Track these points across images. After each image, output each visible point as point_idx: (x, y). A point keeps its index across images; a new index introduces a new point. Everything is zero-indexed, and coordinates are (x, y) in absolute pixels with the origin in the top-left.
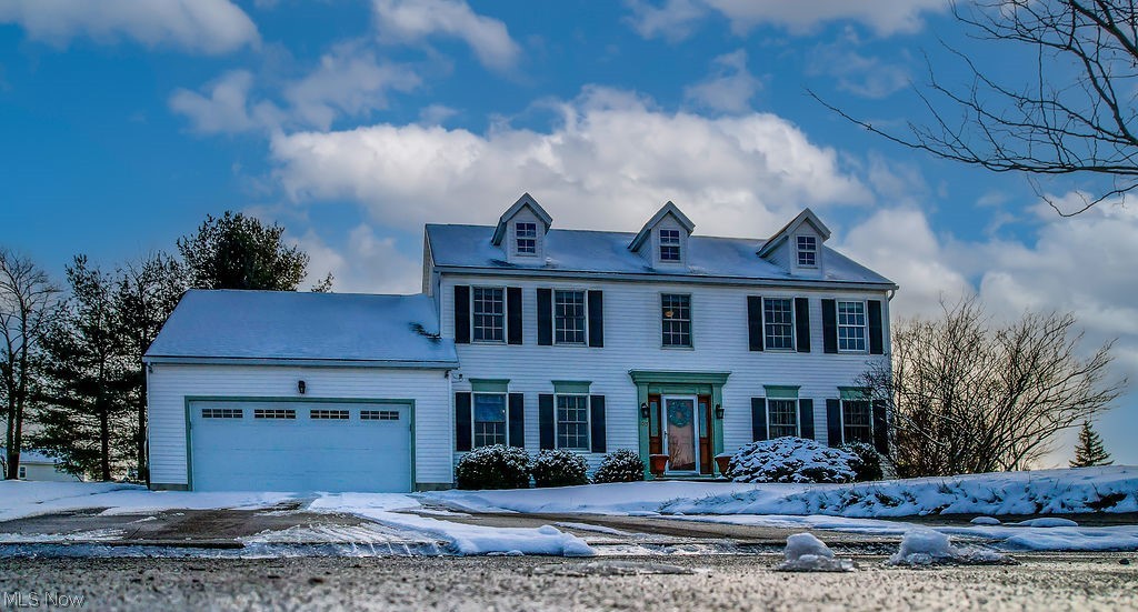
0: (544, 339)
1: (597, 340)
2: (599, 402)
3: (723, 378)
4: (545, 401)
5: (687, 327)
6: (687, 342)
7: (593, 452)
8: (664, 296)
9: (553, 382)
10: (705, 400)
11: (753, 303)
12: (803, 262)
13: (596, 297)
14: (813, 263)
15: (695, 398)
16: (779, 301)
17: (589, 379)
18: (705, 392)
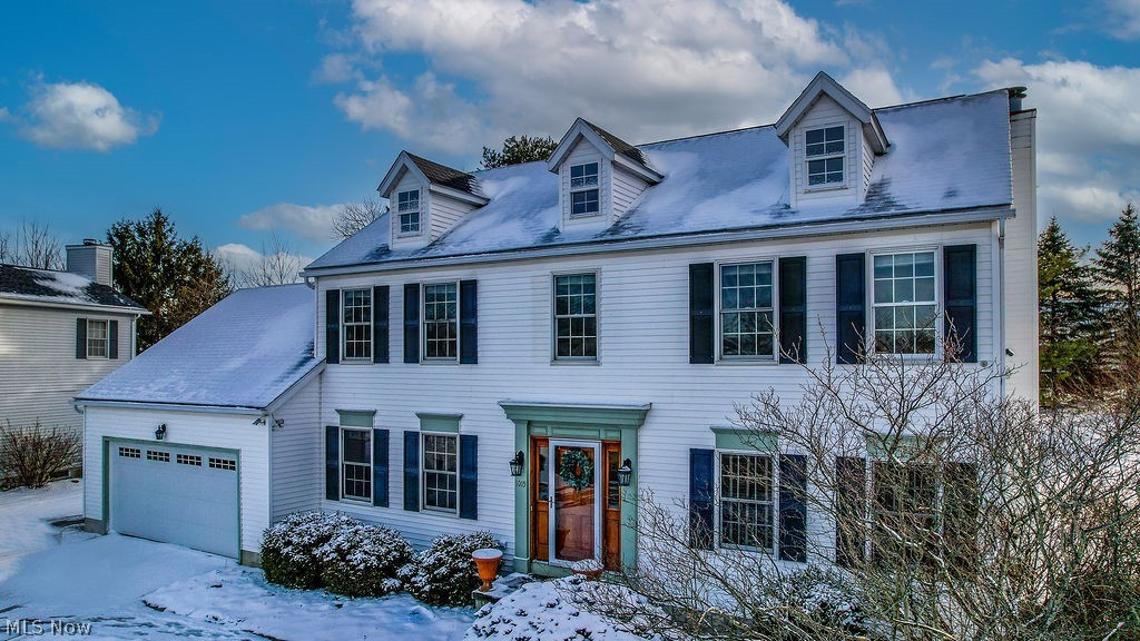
0: (411, 356)
1: (470, 356)
2: (470, 443)
3: (641, 415)
4: (411, 438)
5: (591, 327)
6: (589, 351)
7: (461, 516)
8: (557, 279)
9: (420, 416)
10: (611, 448)
11: (700, 276)
12: (820, 180)
13: (469, 289)
14: (839, 178)
15: (597, 446)
16: (750, 266)
17: (459, 412)
18: (613, 435)
